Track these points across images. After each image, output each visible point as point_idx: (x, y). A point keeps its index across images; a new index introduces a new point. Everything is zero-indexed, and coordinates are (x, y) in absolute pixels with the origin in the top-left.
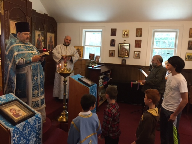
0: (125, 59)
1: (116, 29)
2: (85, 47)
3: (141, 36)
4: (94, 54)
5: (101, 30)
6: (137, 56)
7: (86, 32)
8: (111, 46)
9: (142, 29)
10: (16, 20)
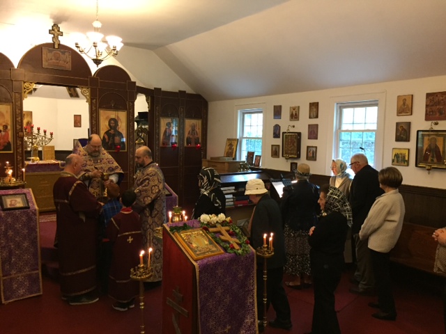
0: (295, 161)
1: (280, 106)
2: (243, 140)
3: (317, 117)
4: (253, 153)
6: (312, 155)
7: (244, 114)
8: (274, 137)
9: (318, 103)
10: (109, 108)
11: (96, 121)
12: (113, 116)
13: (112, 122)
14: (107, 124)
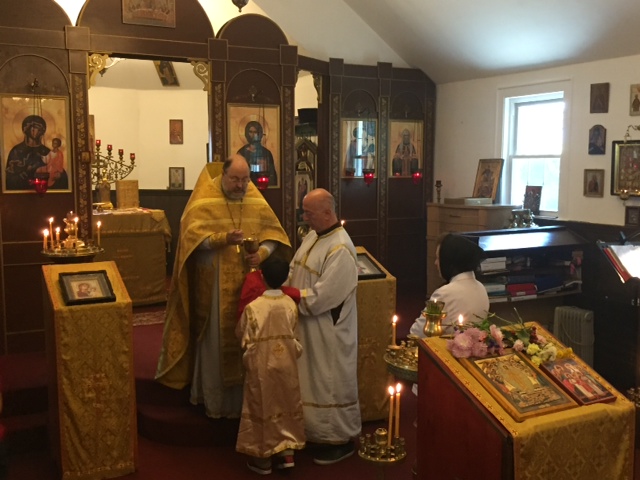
2: (514, 161)
4: (539, 189)
5: (560, 94)
7: (517, 105)
8: (590, 153)
10: (246, 101)
11: (222, 128)
12: (254, 118)
13: (252, 129)
14: (243, 133)
